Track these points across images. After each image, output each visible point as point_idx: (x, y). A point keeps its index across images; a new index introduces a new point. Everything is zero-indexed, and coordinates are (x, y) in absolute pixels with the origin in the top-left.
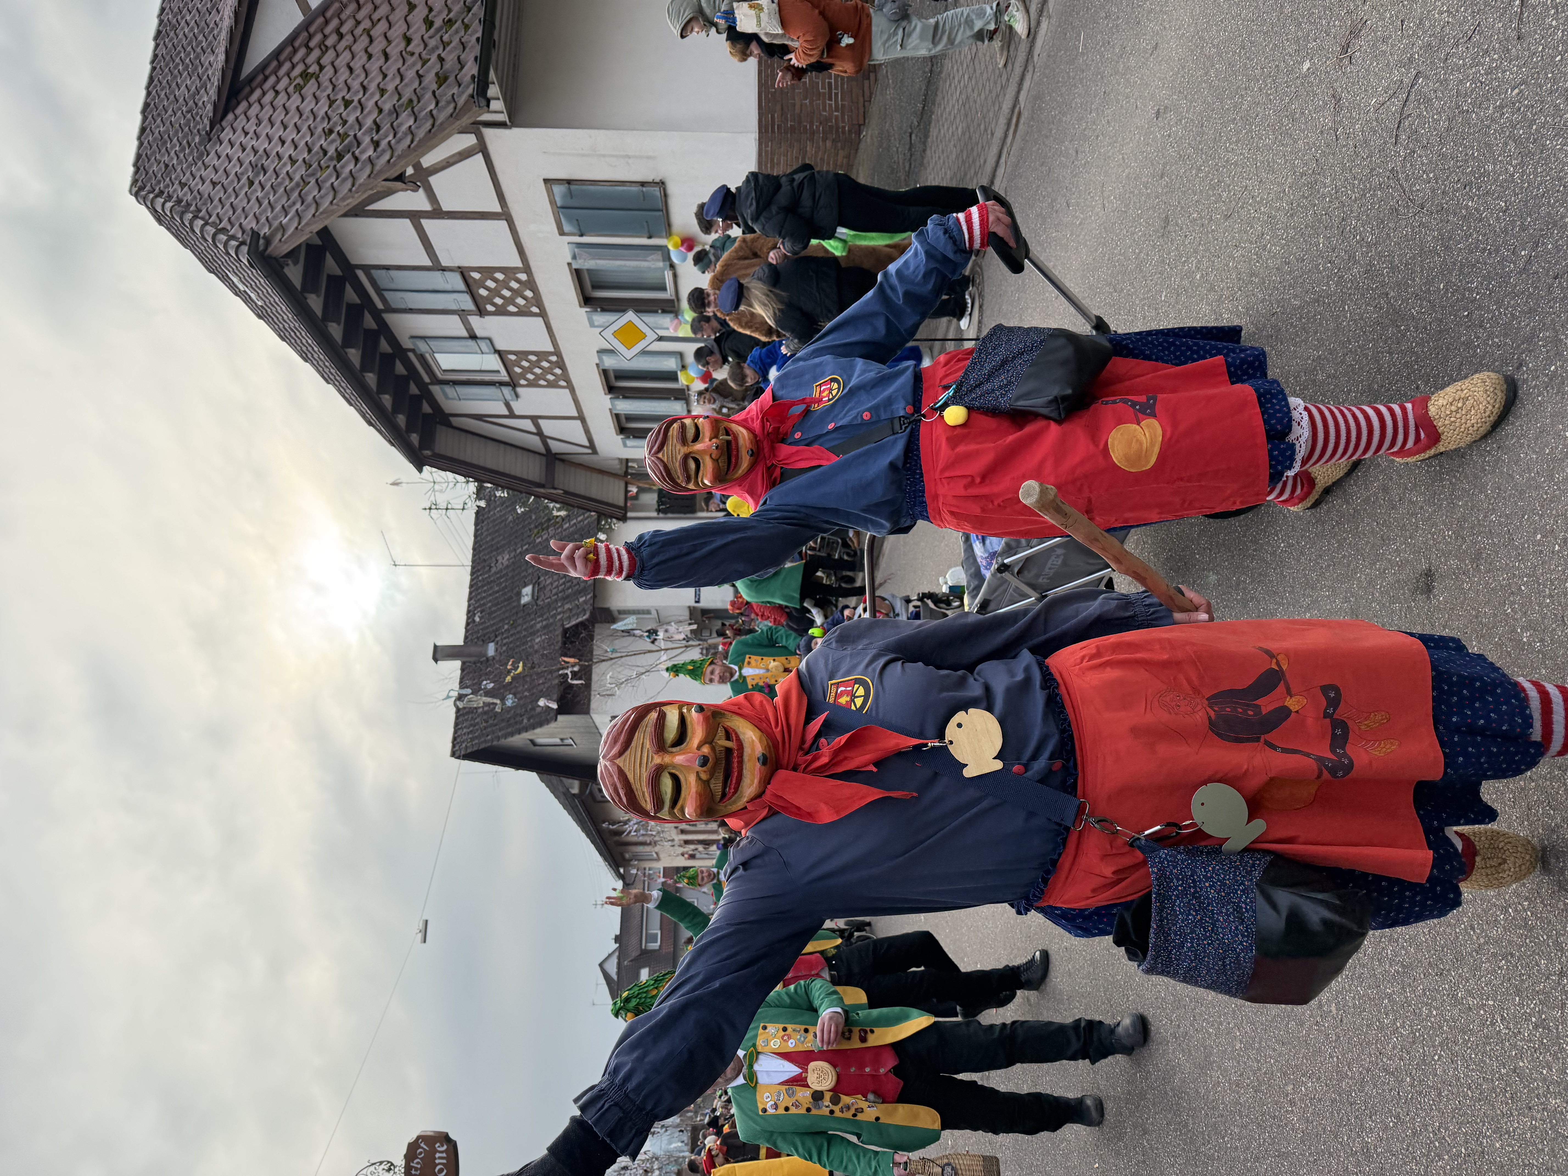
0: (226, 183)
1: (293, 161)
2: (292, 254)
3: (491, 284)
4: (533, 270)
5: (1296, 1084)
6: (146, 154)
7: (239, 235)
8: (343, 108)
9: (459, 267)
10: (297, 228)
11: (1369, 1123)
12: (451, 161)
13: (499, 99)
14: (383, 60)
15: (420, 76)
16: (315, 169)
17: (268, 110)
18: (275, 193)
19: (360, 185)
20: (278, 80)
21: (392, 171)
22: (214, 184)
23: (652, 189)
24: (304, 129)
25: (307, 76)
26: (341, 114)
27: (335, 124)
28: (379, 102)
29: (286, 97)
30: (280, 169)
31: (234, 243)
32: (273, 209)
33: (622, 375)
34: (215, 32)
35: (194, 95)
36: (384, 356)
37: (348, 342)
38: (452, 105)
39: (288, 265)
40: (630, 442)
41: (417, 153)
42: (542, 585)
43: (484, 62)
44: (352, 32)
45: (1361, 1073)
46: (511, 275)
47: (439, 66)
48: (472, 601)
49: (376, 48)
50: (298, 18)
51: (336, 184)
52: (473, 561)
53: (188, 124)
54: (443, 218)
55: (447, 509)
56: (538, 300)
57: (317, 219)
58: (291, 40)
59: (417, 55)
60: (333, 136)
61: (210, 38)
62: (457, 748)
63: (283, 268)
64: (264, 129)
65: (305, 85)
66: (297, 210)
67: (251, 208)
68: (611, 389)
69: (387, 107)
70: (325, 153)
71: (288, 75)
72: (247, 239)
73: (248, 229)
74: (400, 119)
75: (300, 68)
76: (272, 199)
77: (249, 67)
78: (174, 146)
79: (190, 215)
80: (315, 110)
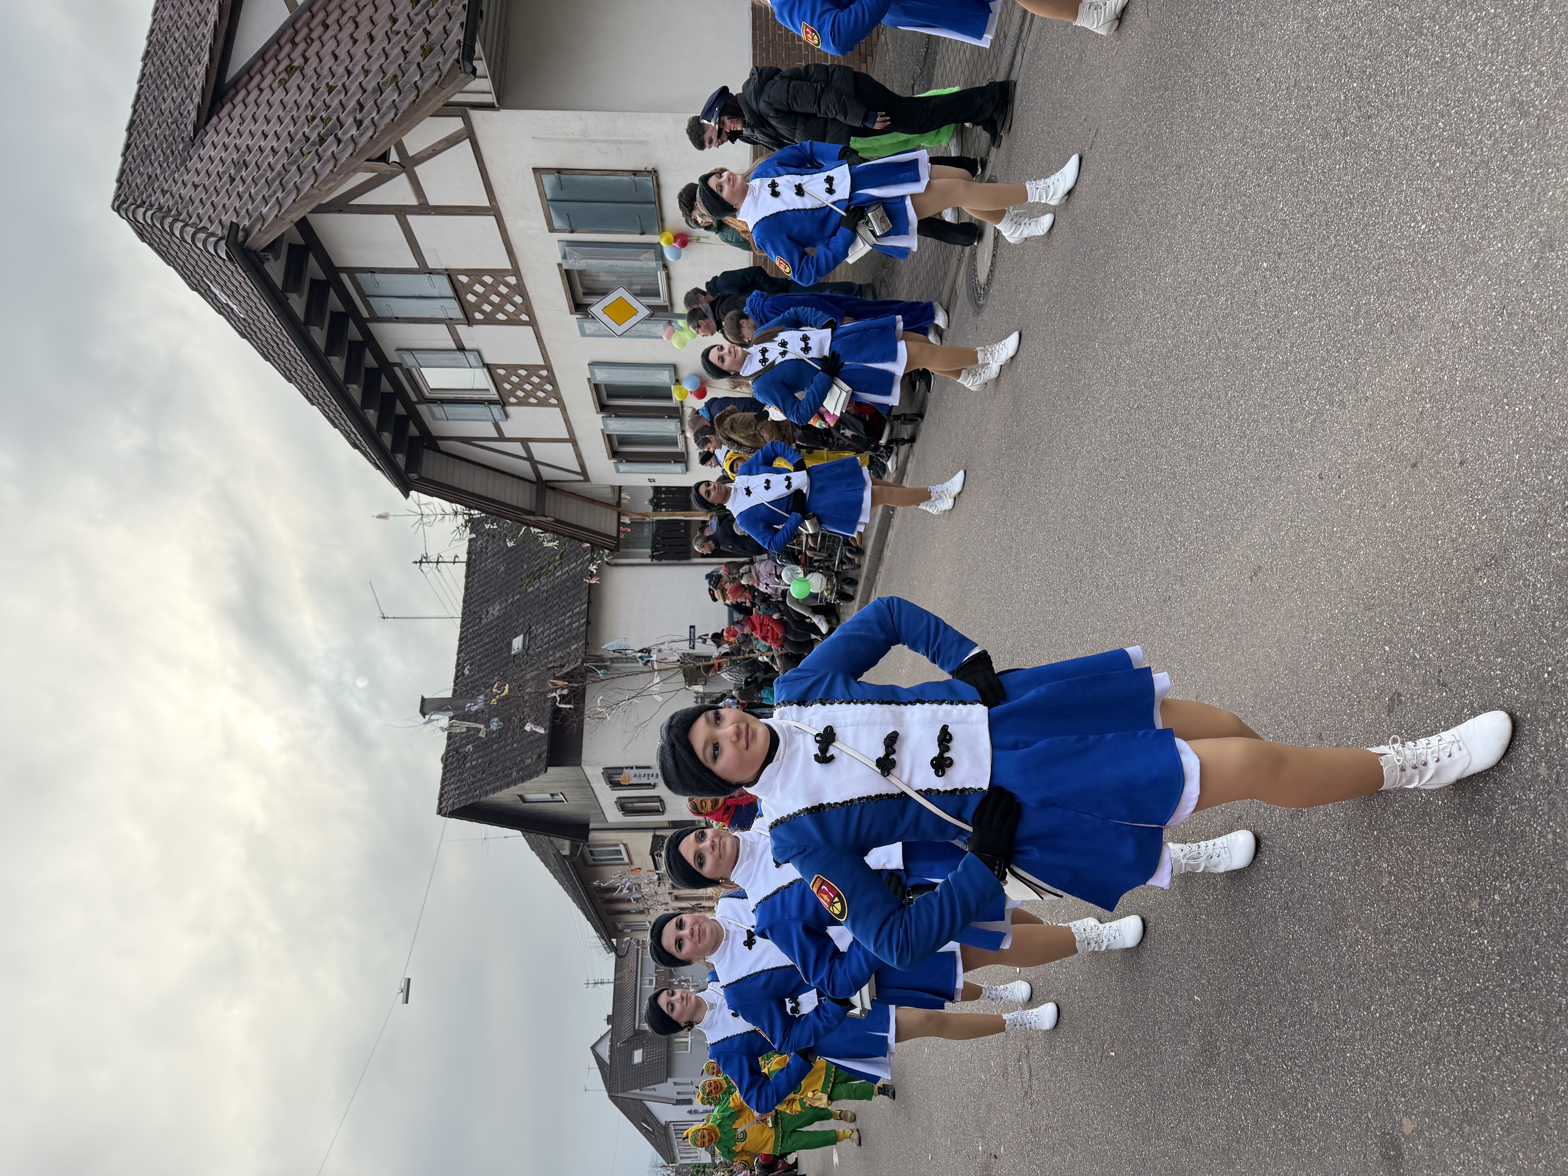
0: (207, 183)
1: (275, 152)
2: (273, 247)
3: (479, 289)
4: (523, 272)
6: (130, 169)
7: (219, 232)
8: (327, 94)
9: (447, 270)
10: (277, 216)
12: (438, 148)
13: (487, 77)
14: (368, 42)
15: (405, 52)
16: (297, 156)
17: (252, 107)
19: (342, 164)
20: (263, 78)
21: (376, 149)
22: (196, 186)
23: (644, 178)
25: (291, 69)
26: (324, 100)
27: (319, 110)
28: (364, 83)
29: (271, 93)
30: (263, 162)
31: (213, 239)
32: (253, 201)
33: (616, 391)
34: (203, 44)
35: (180, 106)
36: (369, 371)
37: (331, 349)
38: (437, 74)
39: (268, 259)
40: (622, 468)
41: (401, 128)
42: (533, 635)
43: (471, 29)
44: (338, 21)
46: (500, 279)
47: (424, 39)
48: (462, 655)
49: (361, 34)
50: (285, 14)
51: (317, 167)
52: (463, 614)
53: (172, 134)
54: (429, 214)
55: (438, 562)
56: (527, 307)
57: (297, 205)
58: (276, 39)
59: (402, 32)
60: (316, 122)
61: (198, 50)
62: (444, 805)
63: (263, 263)
64: (249, 125)
65: (290, 78)
66: (278, 198)
67: (232, 204)
68: (603, 408)
69: (371, 86)
70: (307, 139)
71: (273, 71)
72: (226, 232)
73: (227, 224)
74: (384, 95)
75: (285, 64)
76: (253, 191)
77: (234, 69)
78: (158, 157)
79: (170, 219)
80: (299, 100)
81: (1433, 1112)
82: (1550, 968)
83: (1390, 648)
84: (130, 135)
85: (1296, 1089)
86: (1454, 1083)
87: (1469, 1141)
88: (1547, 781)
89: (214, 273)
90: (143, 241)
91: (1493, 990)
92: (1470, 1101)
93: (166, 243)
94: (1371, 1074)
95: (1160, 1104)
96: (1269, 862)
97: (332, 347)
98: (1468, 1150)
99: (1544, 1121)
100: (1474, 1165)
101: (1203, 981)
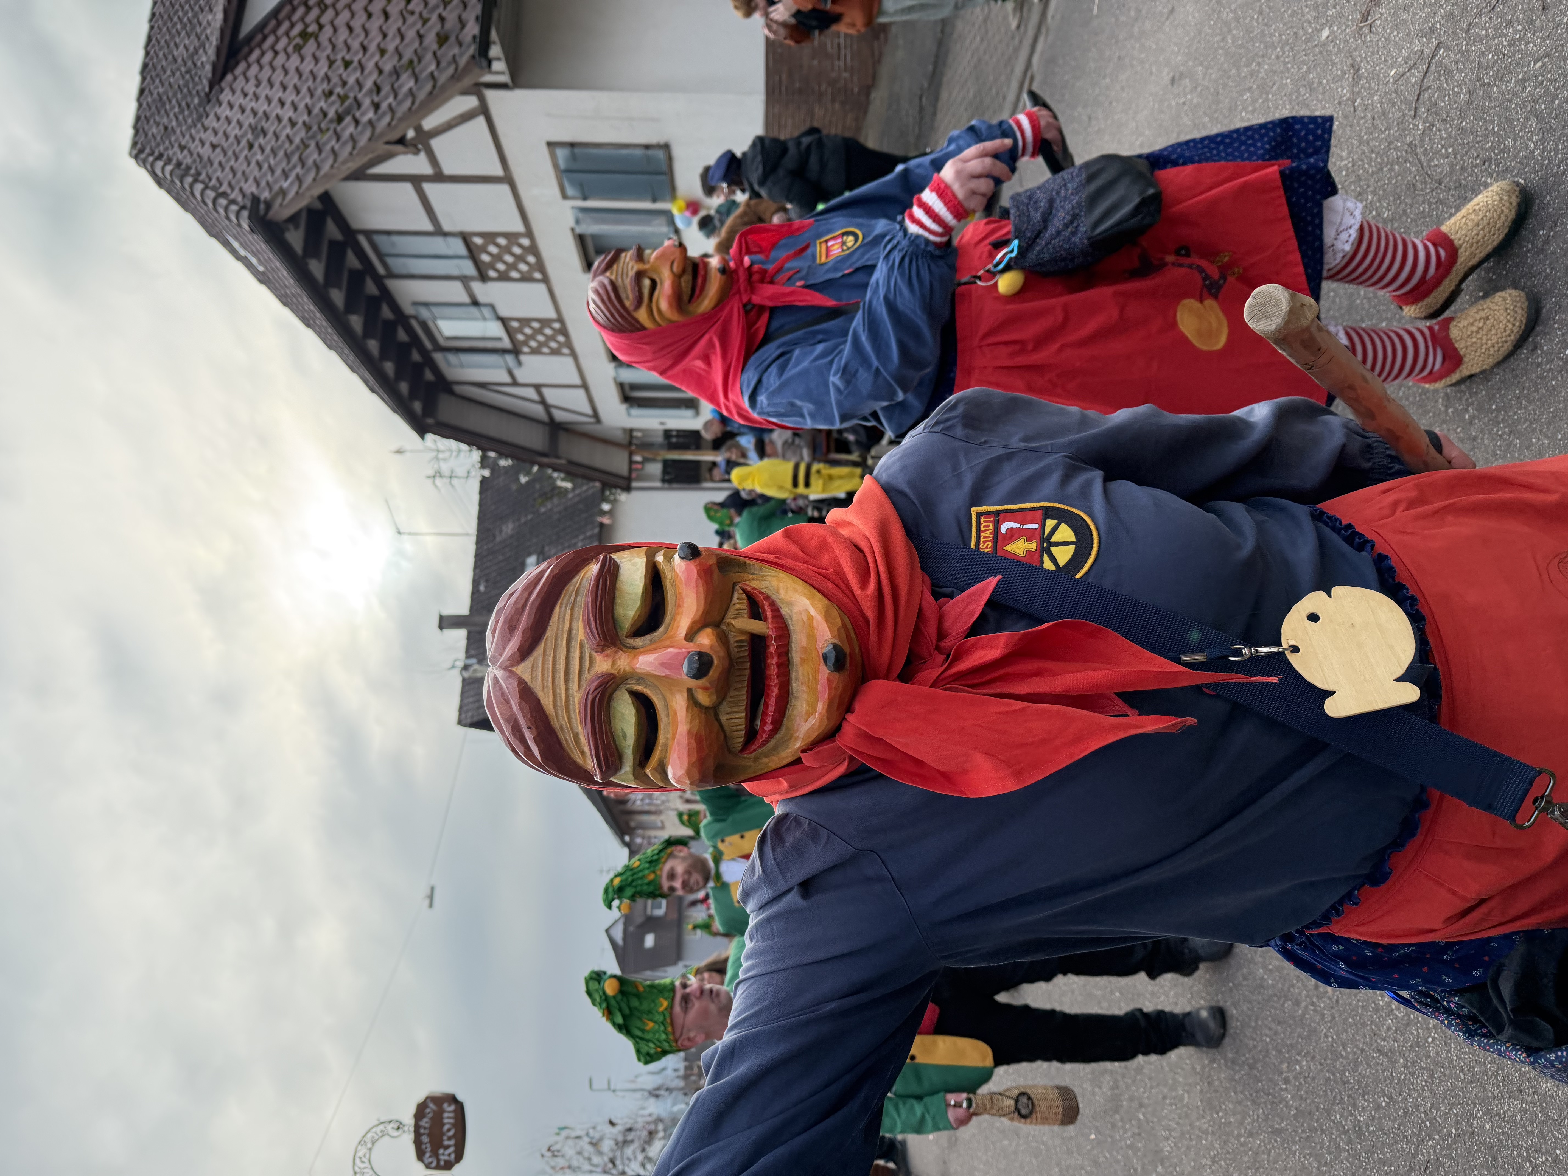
0: (225, 145)
1: (293, 124)
2: (293, 219)
3: (493, 249)
4: (536, 235)
5: (1291, 1063)
6: (146, 116)
7: (240, 199)
8: (343, 69)
9: (461, 232)
10: (297, 193)
11: (1361, 1103)
12: (454, 123)
13: (500, 59)
14: (382, 19)
15: (420, 37)
16: (315, 132)
17: (267, 70)
18: (275, 156)
20: (278, 40)
21: (392, 134)
22: (214, 147)
23: (657, 152)
24: (304, 90)
25: (306, 35)
26: (341, 76)
27: (335, 85)
28: (380, 63)
29: (285, 57)
30: (280, 131)
31: (234, 208)
32: (273, 172)
35: (193, 55)
36: (386, 322)
37: (350, 308)
38: (453, 67)
39: (288, 230)
40: (634, 412)
41: (418, 115)
43: (485, 22)
45: (1355, 1053)
46: (514, 241)
47: (439, 26)
48: (478, 571)
49: (377, 7)
51: (336, 147)
52: (478, 531)
53: (186, 85)
54: (445, 182)
55: (451, 476)
56: (540, 266)
57: (317, 182)
59: (417, 14)
60: (333, 98)
62: (463, 716)
63: (284, 233)
64: (265, 89)
65: (304, 45)
66: (297, 174)
67: (251, 172)
69: (387, 67)
70: (325, 115)
71: (287, 34)
72: (247, 203)
73: (248, 193)
74: (401, 80)
75: (299, 28)
76: (272, 162)
77: (247, 28)
78: (172, 108)
79: (189, 179)
80: (315, 70)
84: (144, 79)
90: (161, 188)
93: (185, 197)
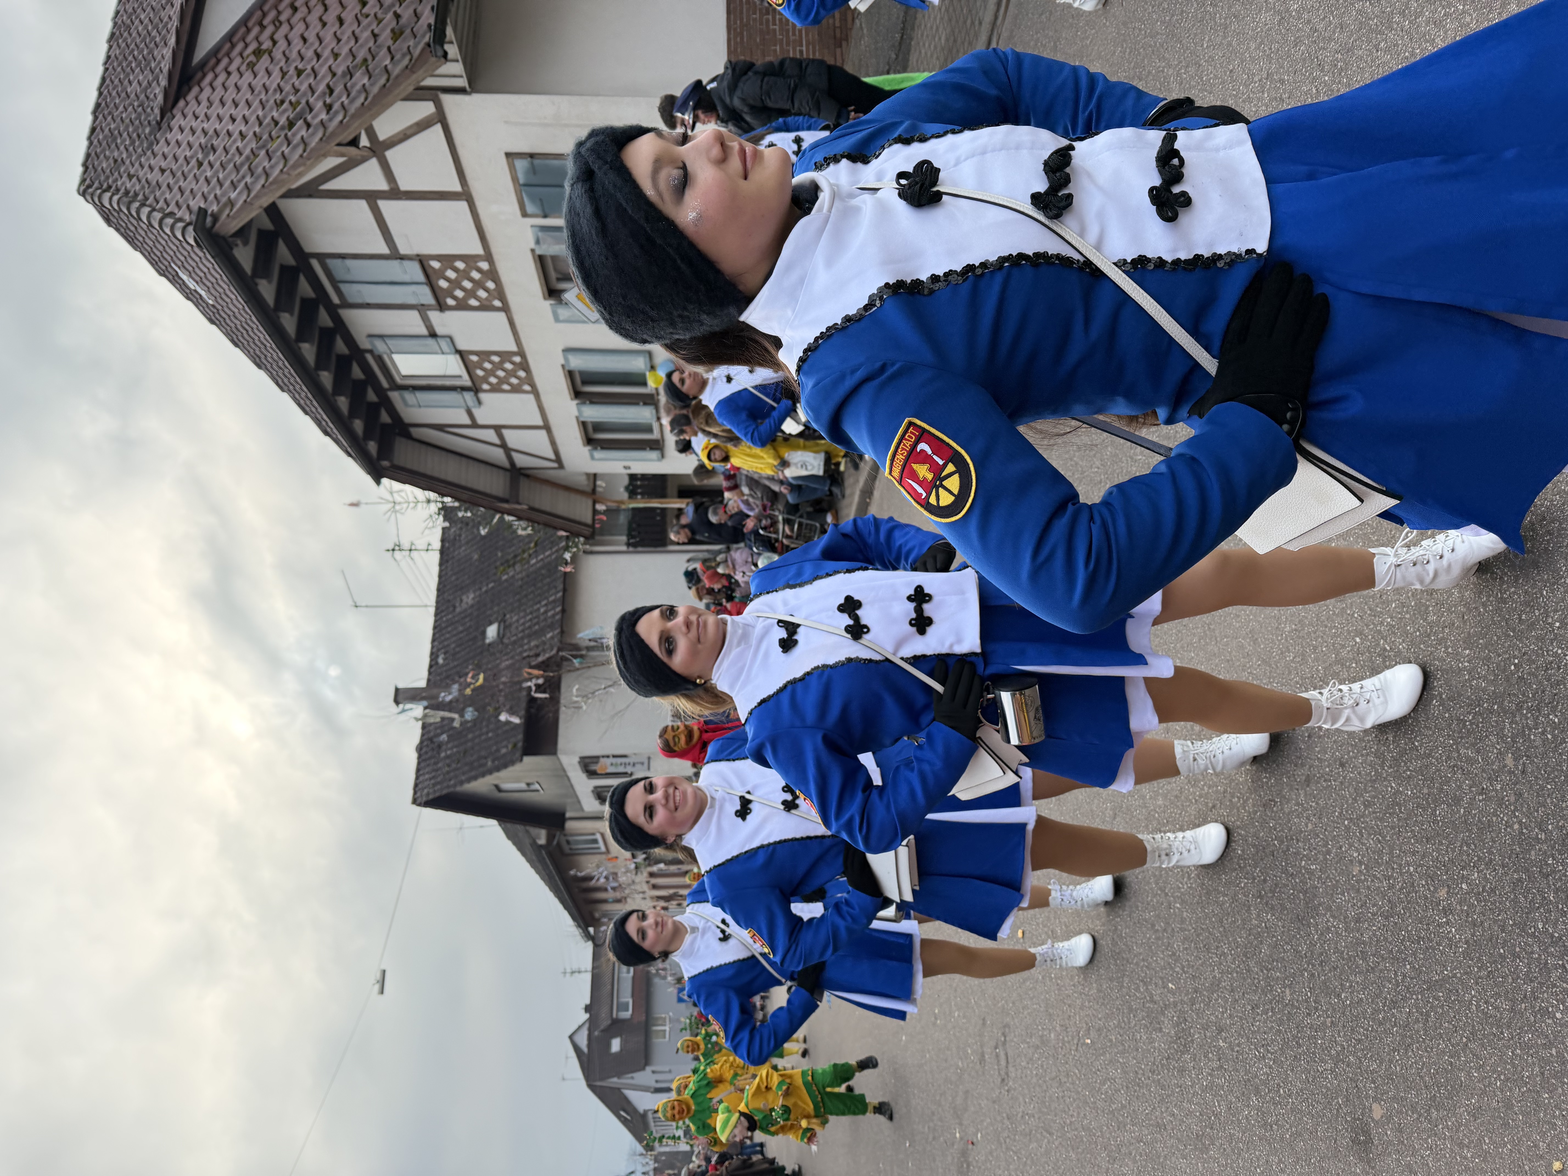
0: (174, 168)
1: (243, 136)
2: (242, 233)
3: (451, 274)
4: (495, 257)
6: (96, 153)
7: (187, 218)
8: (296, 77)
9: (418, 255)
10: (245, 201)
12: (409, 133)
13: (457, 61)
14: (338, 25)
15: (375, 36)
16: (266, 141)
17: (219, 91)
18: (224, 169)
19: (312, 150)
20: (231, 61)
21: (346, 134)
22: (163, 171)
25: (259, 52)
26: (293, 84)
27: (288, 94)
28: (333, 66)
29: (238, 76)
30: (231, 146)
31: (180, 225)
32: (221, 185)
33: (591, 378)
34: (169, 26)
35: (146, 89)
36: (340, 357)
38: (408, 58)
39: (237, 245)
40: (599, 454)
42: (507, 623)
43: (441, 12)
46: (472, 264)
47: (395, 23)
48: (436, 643)
49: (330, 17)
51: (286, 152)
52: (437, 602)
53: (138, 117)
54: (401, 199)
55: (410, 550)
56: (500, 293)
57: (266, 190)
58: (244, 22)
59: (372, 15)
60: (285, 106)
61: (164, 32)
62: (419, 794)
63: (232, 249)
64: (217, 109)
65: (258, 61)
66: (246, 183)
67: (199, 189)
68: (577, 394)
69: (341, 69)
70: (276, 123)
71: (241, 54)
72: (194, 217)
73: (195, 208)
74: (354, 79)
75: (253, 46)
76: (221, 176)
77: (201, 52)
78: (124, 141)
79: (137, 204)
80: (267, 83)
81: (1402, 1097)
82: (1516, 956)
83: (1361, 639)
84: (96, 118)
85: (1268, 1075)
86: (1422, 1069)
87: (1436, 1126)
88: (1513, 772)
89: (182, 259)
90: (110, 225)
91: (1460, 978)
92: (1437, 1086)
93: (133, 229)
94: (1341, 1060)
95: (1135, 1091)
96: (1243, 851)
97: (302, 334)
98: (1436, 1134)
99: (1509, 1106)
100: (1441, 1150)
101: (1177, 969)
